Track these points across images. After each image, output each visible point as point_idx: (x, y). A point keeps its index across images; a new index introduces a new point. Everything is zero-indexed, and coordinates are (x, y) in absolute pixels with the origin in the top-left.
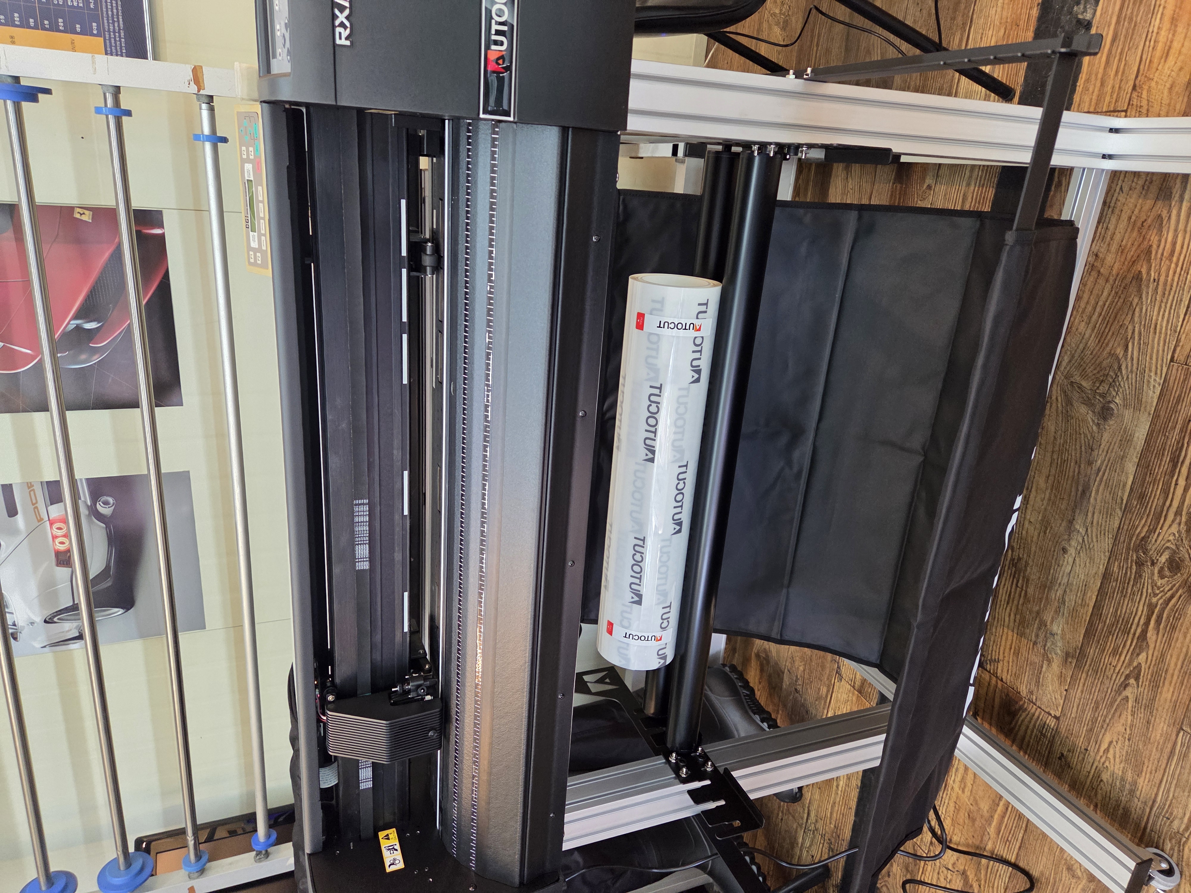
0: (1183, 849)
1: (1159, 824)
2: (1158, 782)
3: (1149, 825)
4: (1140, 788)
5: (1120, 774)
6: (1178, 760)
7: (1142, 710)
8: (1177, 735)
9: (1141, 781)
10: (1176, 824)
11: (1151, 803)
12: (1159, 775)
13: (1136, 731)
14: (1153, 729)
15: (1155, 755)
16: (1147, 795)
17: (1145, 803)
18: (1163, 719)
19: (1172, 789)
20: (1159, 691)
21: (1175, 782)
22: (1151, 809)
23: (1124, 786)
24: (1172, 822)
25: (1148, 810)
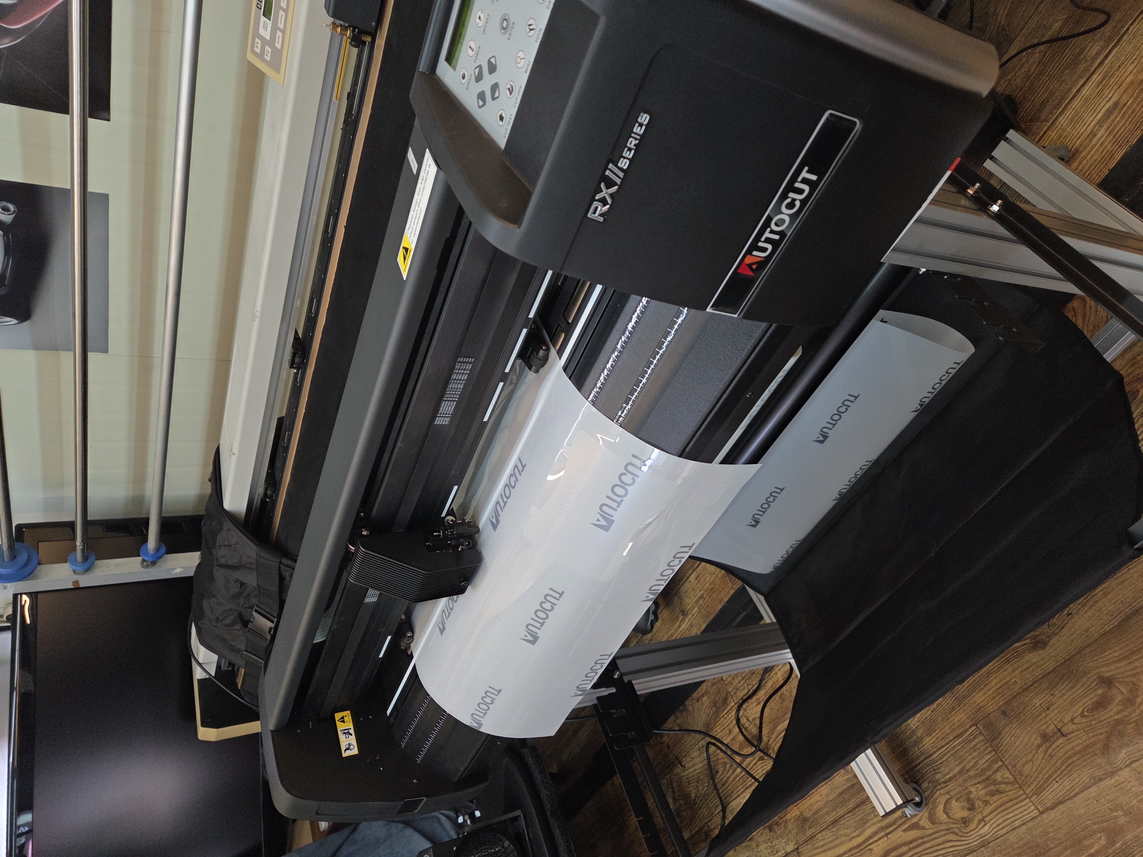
0: (935, 792)
1: (926, 770)
2: (939, 746)
3: (919, 767)
4: (924, 743)
5: (914, 728)
6: (963, 741)
7: (953, 700)
8: (971, 727)
9: (927, 739)
10: (938, 776)
11: (927, 755)
12: (943, 743)
13: (940, 709)
14: (954, 714)
15: (947, 730)
16: (927, 750)
17: (923, 754)
18: (966, 712)
19: (948, 756)
20: (973, 694)
21: (952, 752)
22: (925, 759)
23: (912, 737)
24: (936, 773)
25: (922, 758)
